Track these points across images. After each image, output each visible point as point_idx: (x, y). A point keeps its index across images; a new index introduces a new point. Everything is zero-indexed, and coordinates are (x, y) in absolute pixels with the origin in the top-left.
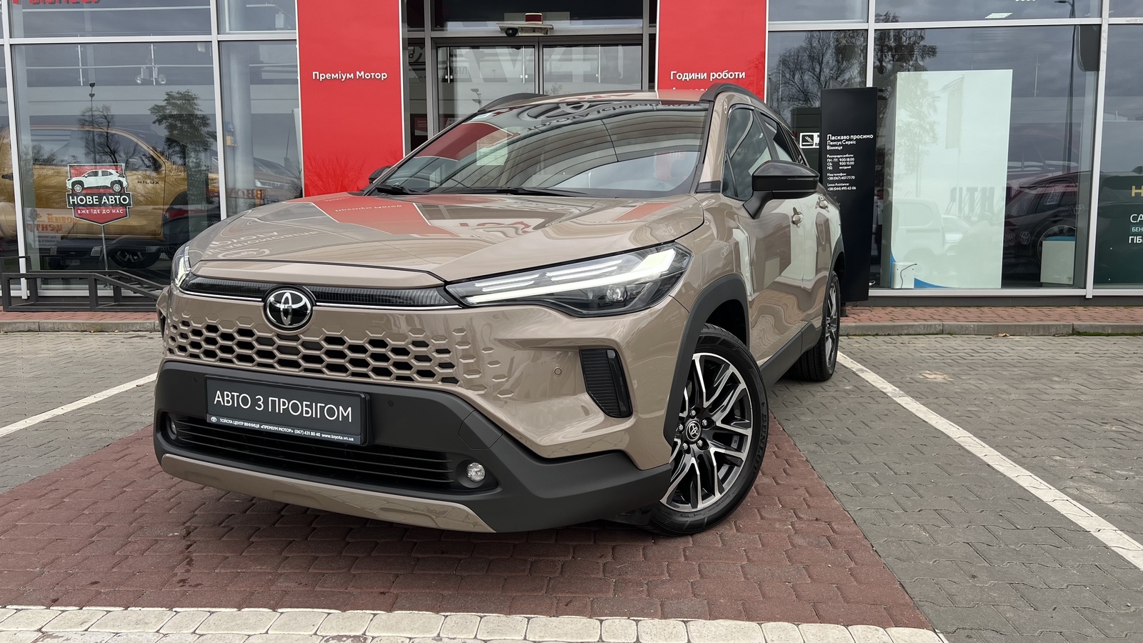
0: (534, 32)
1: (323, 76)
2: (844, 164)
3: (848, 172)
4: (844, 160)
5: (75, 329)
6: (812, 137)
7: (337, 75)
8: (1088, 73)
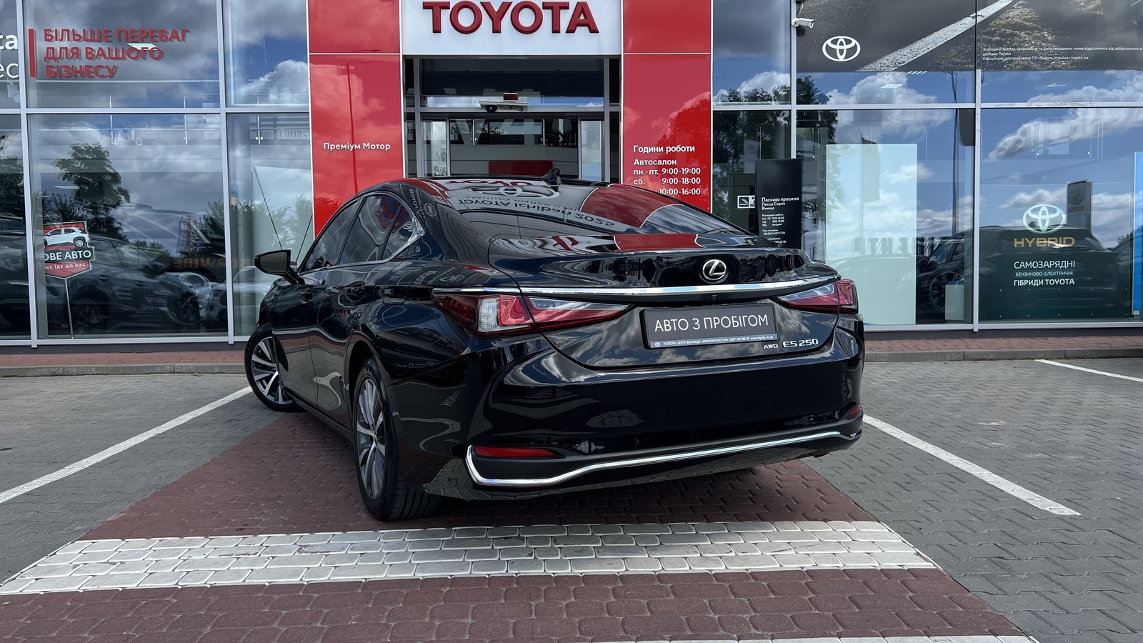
0: (511, 109)
1: (333, 147)
2: (776, 221)
3: (780, 229)
4: (776, 218)
5: (98, 372)
6: (747, 199)
7: (346, 146)
8: (966, 147)
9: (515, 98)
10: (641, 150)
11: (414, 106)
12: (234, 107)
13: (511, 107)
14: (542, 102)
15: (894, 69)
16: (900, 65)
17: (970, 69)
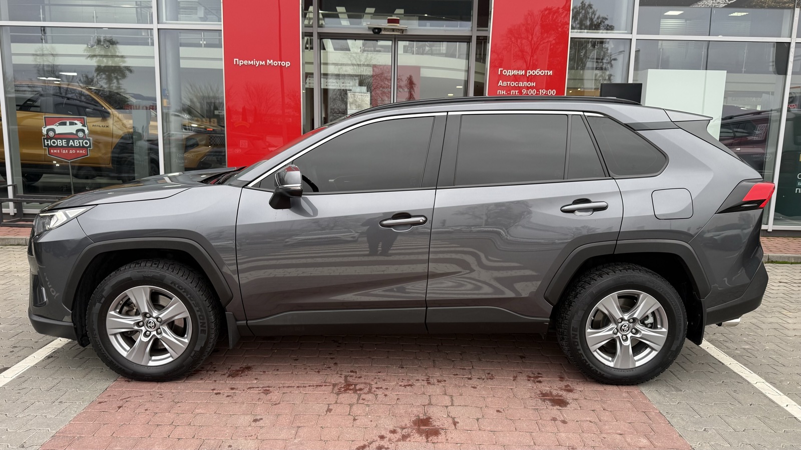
1: (241, 62)
7: (252, 62)
8: (779, 76)
9: (397, 21)
10: (505, 72)
11: (312, 27)
12: (166, 23)
13: (393, 30)
14: (419, 26)
15: (724, 5)
16: (729, 3)
17: (789, 8)
